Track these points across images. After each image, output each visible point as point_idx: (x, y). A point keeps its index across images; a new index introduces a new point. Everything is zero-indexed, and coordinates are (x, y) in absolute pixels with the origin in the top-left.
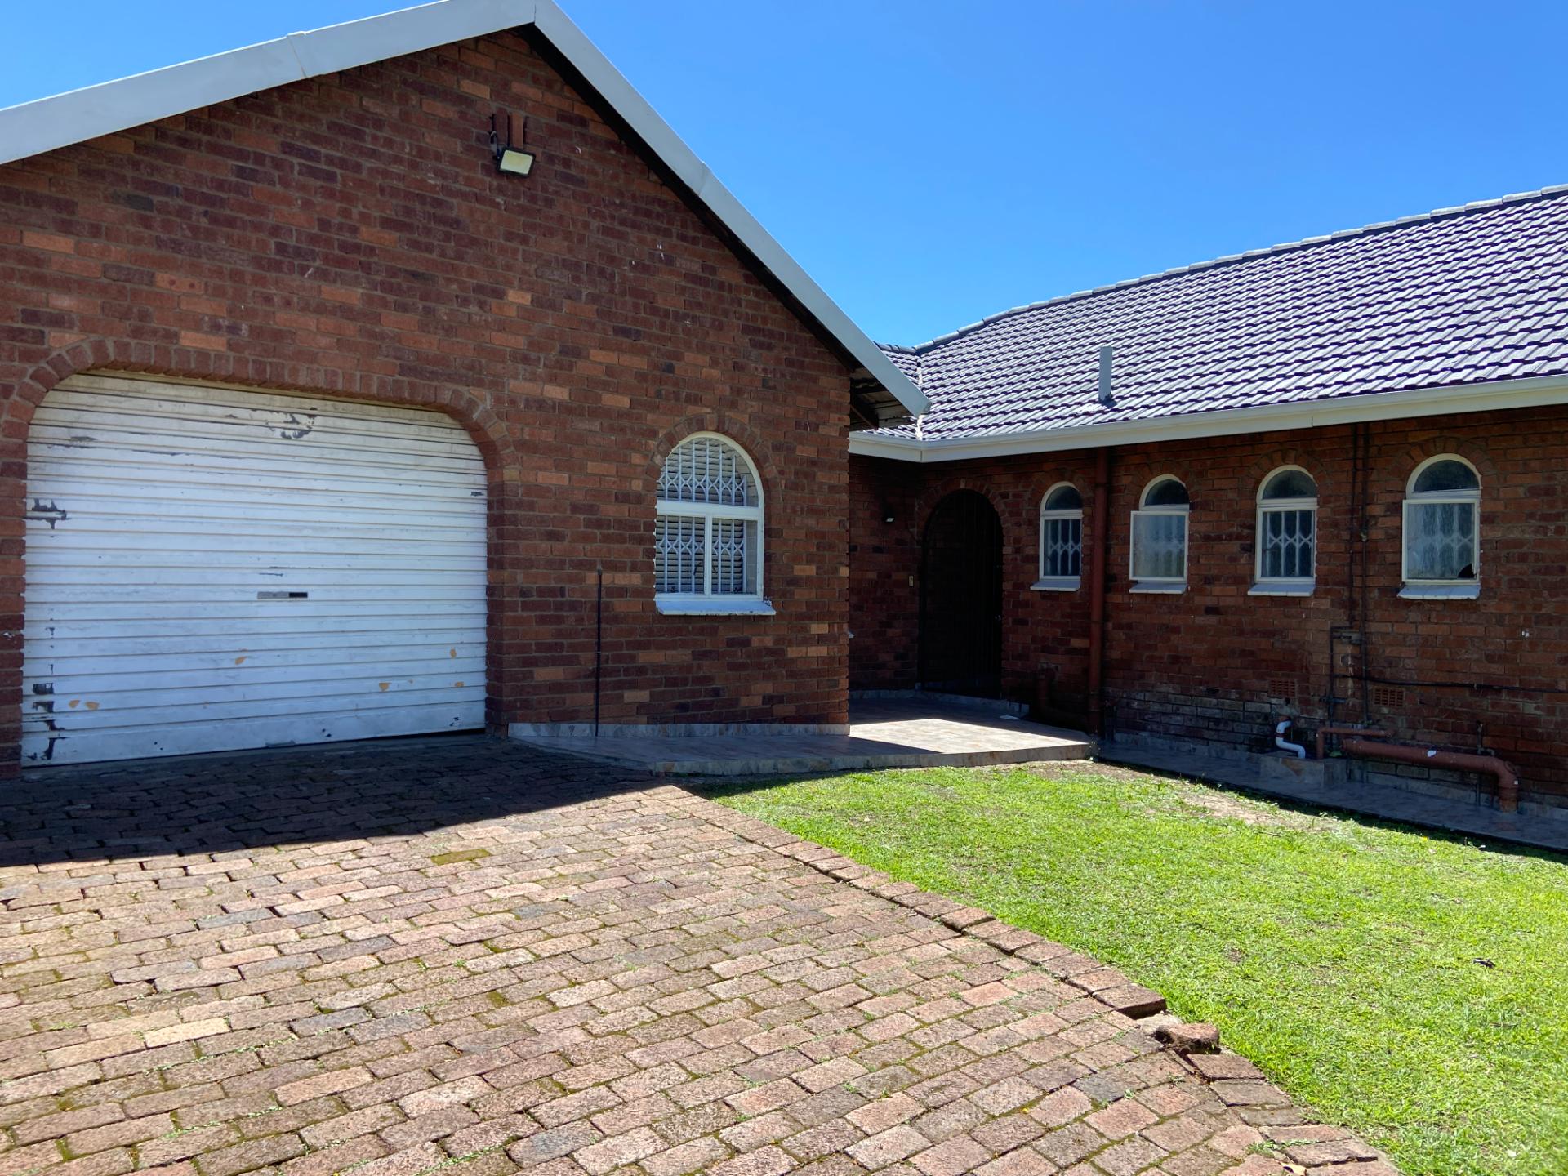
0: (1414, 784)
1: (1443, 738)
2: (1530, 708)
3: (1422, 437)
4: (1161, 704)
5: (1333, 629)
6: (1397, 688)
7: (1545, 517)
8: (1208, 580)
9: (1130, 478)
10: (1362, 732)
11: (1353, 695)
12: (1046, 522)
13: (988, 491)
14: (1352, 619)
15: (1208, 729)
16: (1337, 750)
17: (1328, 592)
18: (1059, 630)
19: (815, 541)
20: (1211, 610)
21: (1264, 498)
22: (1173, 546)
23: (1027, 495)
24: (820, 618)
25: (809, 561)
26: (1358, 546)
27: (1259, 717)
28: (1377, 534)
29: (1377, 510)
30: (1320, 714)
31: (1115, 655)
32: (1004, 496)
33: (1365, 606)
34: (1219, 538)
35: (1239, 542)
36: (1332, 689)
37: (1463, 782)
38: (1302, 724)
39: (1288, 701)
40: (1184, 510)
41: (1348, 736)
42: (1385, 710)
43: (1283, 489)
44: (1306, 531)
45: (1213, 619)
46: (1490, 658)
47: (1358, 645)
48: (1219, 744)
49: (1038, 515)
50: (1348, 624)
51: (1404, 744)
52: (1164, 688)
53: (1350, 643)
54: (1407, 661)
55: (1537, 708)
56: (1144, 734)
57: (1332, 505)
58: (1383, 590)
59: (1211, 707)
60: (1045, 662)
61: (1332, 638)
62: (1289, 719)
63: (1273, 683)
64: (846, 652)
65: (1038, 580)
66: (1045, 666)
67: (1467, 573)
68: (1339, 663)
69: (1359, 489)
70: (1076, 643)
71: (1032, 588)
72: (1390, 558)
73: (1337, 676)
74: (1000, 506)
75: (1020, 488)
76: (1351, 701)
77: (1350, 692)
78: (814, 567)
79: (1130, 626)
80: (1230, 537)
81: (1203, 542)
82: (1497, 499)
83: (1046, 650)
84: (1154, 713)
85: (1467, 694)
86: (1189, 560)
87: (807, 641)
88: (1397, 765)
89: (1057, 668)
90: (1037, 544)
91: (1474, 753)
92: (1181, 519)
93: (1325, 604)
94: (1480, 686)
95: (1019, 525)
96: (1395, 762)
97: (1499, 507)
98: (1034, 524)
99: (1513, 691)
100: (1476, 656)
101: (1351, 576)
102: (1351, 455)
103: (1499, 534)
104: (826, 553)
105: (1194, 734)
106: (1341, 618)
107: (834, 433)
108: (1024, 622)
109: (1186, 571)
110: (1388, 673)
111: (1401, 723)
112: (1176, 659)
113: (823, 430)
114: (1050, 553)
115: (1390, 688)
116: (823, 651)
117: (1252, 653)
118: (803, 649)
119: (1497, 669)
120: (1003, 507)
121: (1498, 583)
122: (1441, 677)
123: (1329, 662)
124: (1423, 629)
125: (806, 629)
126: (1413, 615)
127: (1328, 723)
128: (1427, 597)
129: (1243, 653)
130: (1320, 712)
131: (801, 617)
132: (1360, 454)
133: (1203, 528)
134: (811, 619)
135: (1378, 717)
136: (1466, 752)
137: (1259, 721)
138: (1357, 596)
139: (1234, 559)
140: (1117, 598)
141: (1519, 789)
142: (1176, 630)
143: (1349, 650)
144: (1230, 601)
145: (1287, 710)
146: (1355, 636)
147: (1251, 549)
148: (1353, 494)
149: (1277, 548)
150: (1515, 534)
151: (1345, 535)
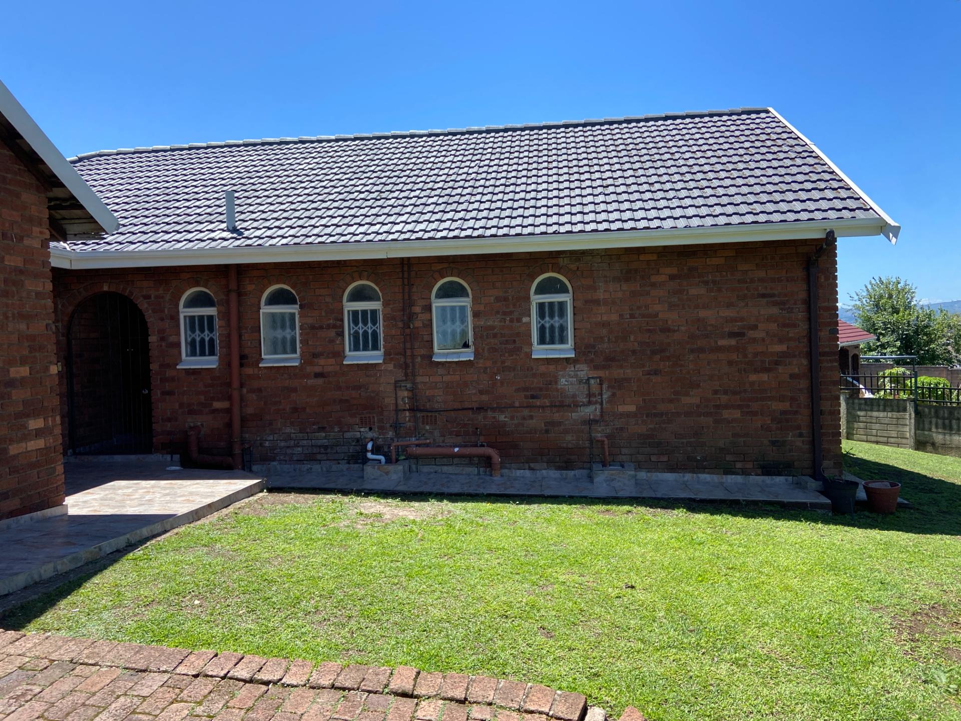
0: (445, 469)
1: (459, 440)
2: (502, 418)
3: (439, 266)
4: (285, 440)
5: (396, 382)
6: (433, 414)
7: (505, 313)
8: (315, 355)
9: (253, 286)
10: (417, 442)
11: (409, 421)
12: (185, 317)
13: (131, 293)
14: (406, 375)
15: (320, 453)
16: (402, 455)
17: (391, 360)
18: (202, 397)
19: (26, 344)
20: (318, 375)
21: (347, 301)
22: (288, 333)
23: (168, 297)
24: (35, 414)
25: (23, 362)
26: (408, 331)
27: (353, 441)
28: (418, 324)
29: (417, 309)
30: (391, 434)
31: (250, 410)
32: (147, 297)
33: (414, 366)
34: (321, 328)
35: (335, 330)
36: (397, 419)
37: (471, 464)
38: (380, 442)
39: (371, 429)
40: (296, 309)
41: (408, 446)
42: (428, 427)
43: (358, 296)
44: (374, 322)
45: (320, 381)
46: (481, 392)
47: (412, 390)
48: (328, 462)
49: (178, 312)
50: (404, 378)
51: (439, 446)
52: (288, 430)
53: (407, 390)
54: (438, 398)
55: (505, 417)
56: (275, 463)
57: (391, 306)
58: (423, 357)
59: (321, 438)
60: (191, 421)
61: (396, 387)
62: (372, 440)
63: (361, 419)
64: (60, 441)
65: (181, 361)
66: (192, 425)
67: (466, 345)
68: (400, 402)
69: (406, 297)
70: (217, 405)
71: (178, 367)
72: (426, 338)
73: (400, 410)
74: (143, 305)
75: (161, 292)
76: (408, 424)
77: (407, 419)
78: (28, 368)
79: (260, 390)
80: (329, 327)
81: (310, 330)
82: (480, 304)
83: (191, 412)
84: (281, 448)
85: (471, 413)
86: (301, 342)
87: (26, 437)
88: (435, 459)
89: (202, 425)
90: (179, 334)
91: (476, 446)
92: (292, 315)
93: (390, 367)
94: (477, 408)
95: (162, 319)
96: (434, 457)
97: (482, 308)
98: (175, 318)
99: (494, 410)
100: (474, 391)
101: (405, 349)
102: (401, 275)
103: (482, 323)
104: (37, 354)
105: (311, 458)
106: (400, 375)
107: (37, 244)
108: (171, 393)
109: (298, 350)
110: (428, 406)
111: (437, 433)
112: (295, 410)
113: (27, 242)
114: (189, 340)
115: (429, 414)
116: (40, 443)
117: (347, 401)
118: (24, 445)
119: (485, 398)
120: (146, 306)
121: (483, 350)
122: (457, 405)
123: (394, 402)
124: (445, 378)
125: (24, 426)
126: (440, 371)
127: (396, 440)
128: (448, 360)
129: (341, 401)
130: (391, 433)
131: (19, 415)
132: (406, 275)
133: (310, 321)
134: (28, 416)
135: (424, 432)
136: (472, 446)
137: (354, 443)
138: (409, 361)
139: (332, 341)
140: (249, 371)
141: (501, 463)
142: (294, 390)
143: (406, 394)
144: (330, 369)
145: (370, 435)
146: (409, 385)
147: (341, 334)
148: (403, 299)
149: (357, 333)
150: (490, 323)
151: (400, 324)
